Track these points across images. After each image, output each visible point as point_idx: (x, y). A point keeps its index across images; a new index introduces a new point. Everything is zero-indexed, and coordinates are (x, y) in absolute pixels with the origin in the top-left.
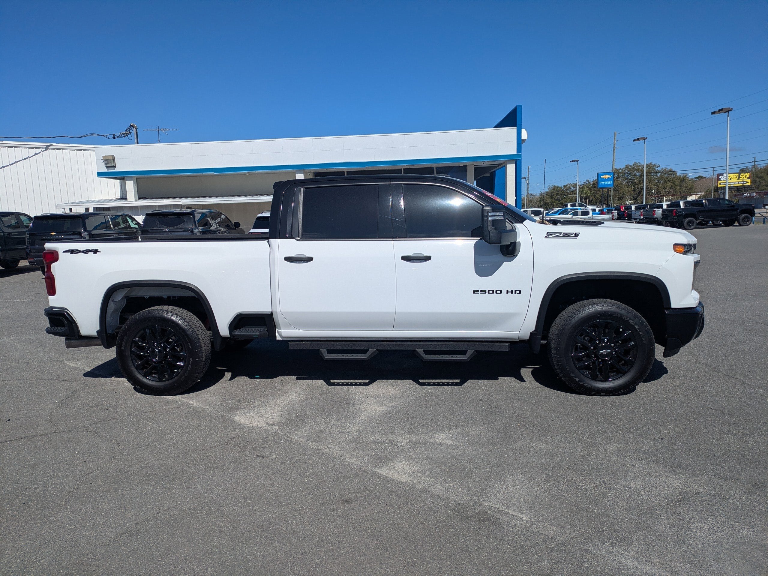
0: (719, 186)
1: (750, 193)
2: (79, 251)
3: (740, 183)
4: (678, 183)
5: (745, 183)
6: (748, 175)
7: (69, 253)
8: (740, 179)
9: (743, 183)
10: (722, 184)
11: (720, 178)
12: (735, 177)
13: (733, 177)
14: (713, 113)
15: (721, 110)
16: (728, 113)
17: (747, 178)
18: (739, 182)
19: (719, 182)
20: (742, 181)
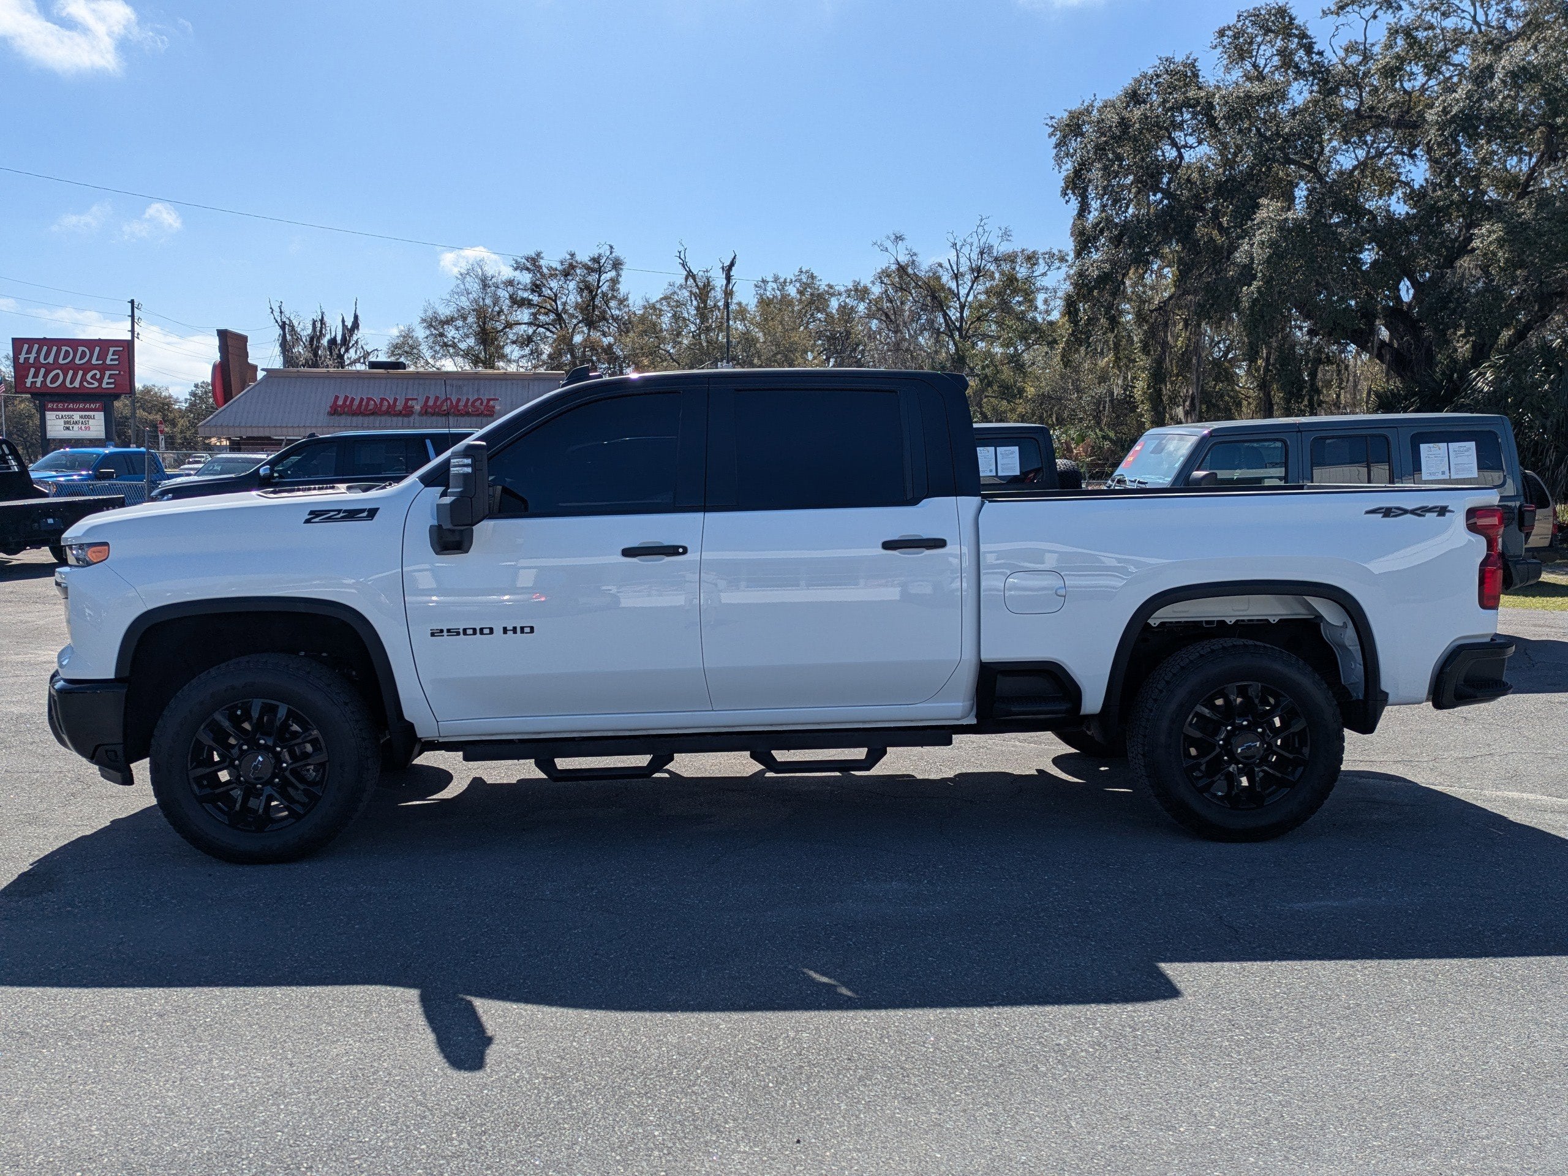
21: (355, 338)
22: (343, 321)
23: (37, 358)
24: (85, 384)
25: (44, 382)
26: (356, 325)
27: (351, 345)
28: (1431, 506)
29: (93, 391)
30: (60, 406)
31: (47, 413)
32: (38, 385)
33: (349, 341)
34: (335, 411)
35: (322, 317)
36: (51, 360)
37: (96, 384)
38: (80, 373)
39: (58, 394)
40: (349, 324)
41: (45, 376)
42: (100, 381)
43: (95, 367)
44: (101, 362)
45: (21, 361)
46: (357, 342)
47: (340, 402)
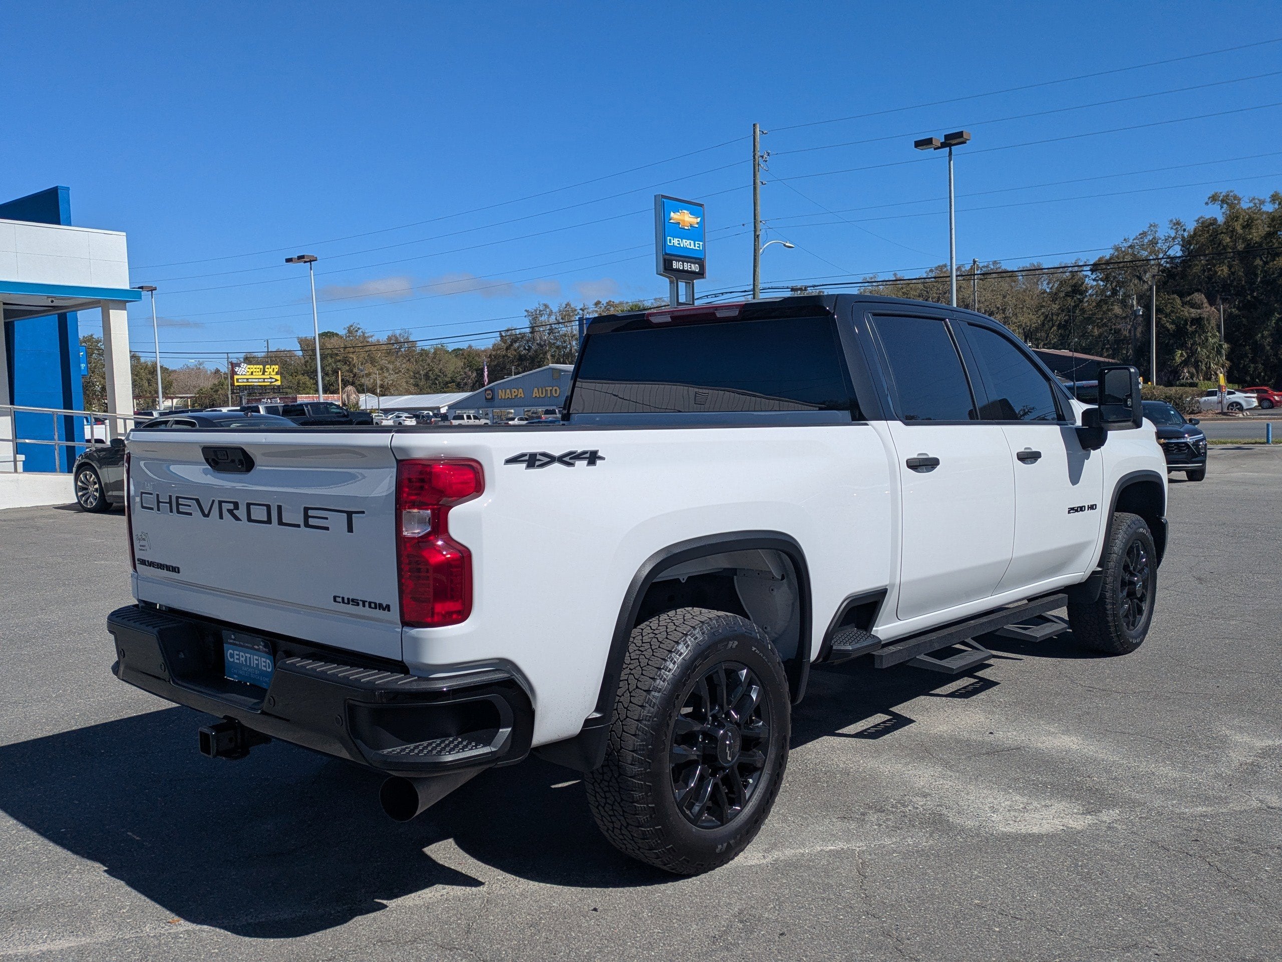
0: (236, 384)
1: (270, 399)
2: (552, 459)
3: (266, 380)
4: (144, 374)
5: (273, 380)
6: (276, 368)
7: (524, 465)
8: (266, 373)
9: (270, 380)
10: (240, 381)
11: (236, 370)
12: (258, 370)
13: (255, 370)
14: (289, 260)
15: (301, 258)
16: (311, 264)
17: (274, 373)
18: (264, 379)
19: (236, 377)
20: (268, 377)
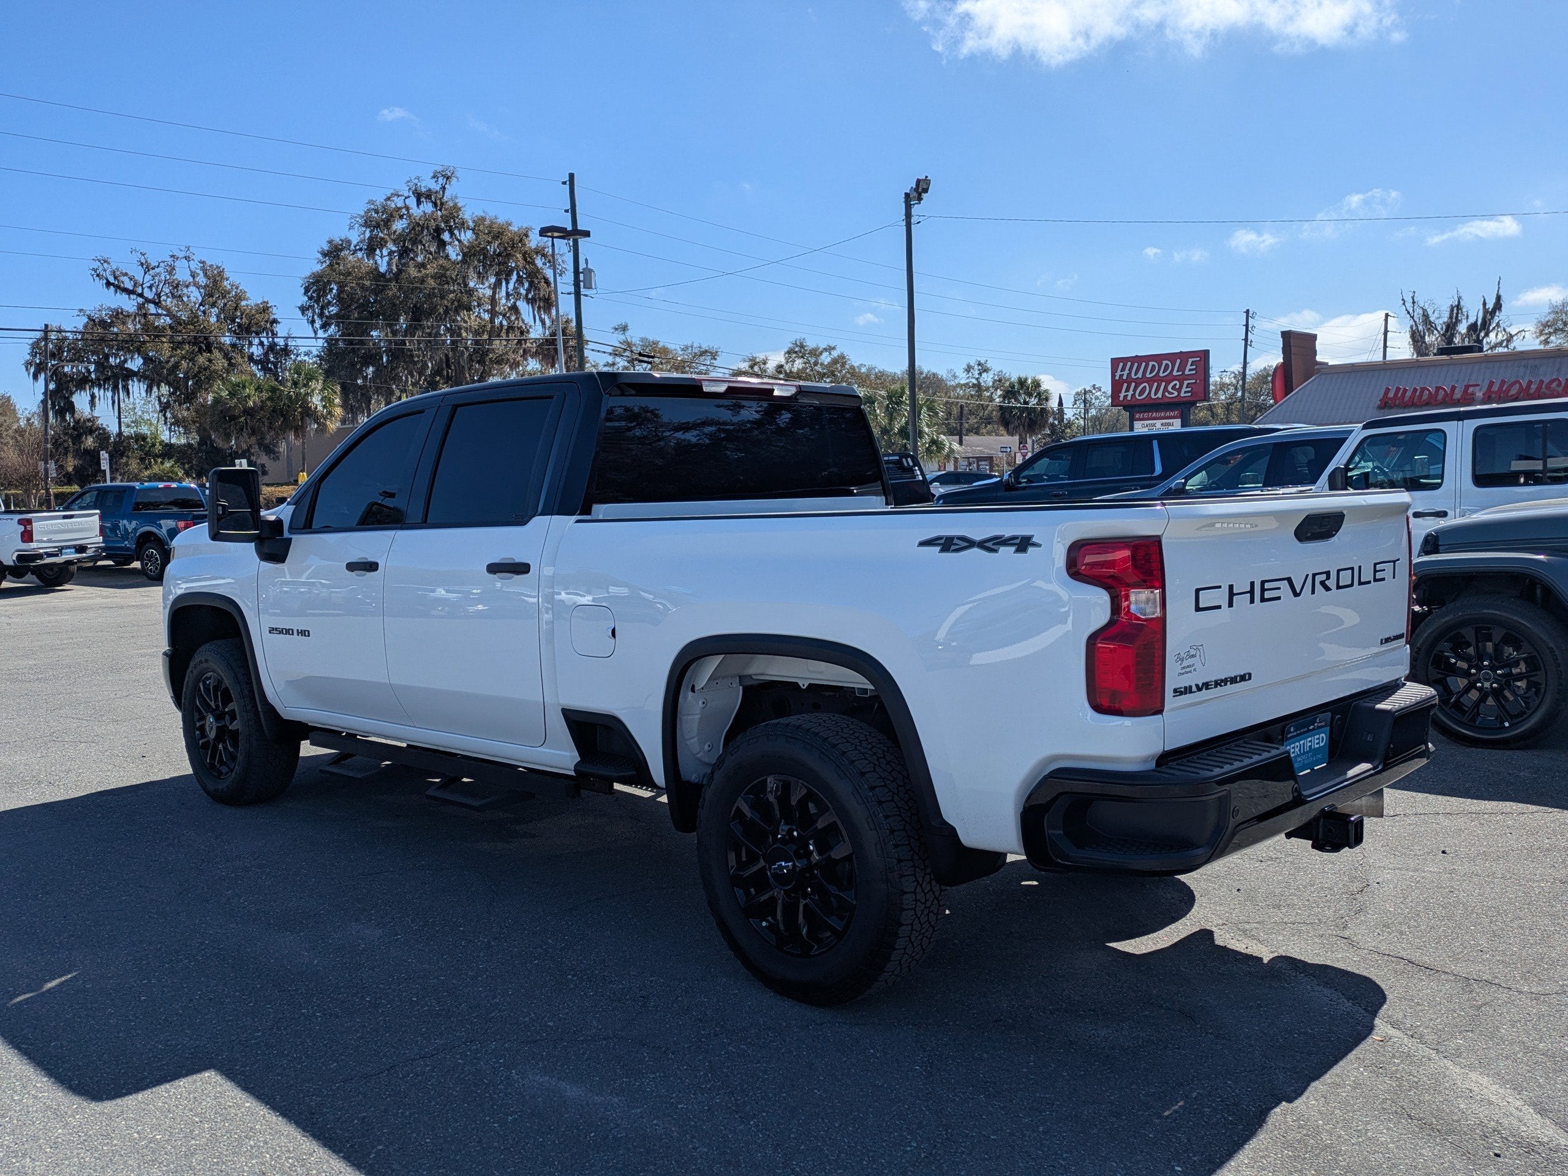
21: (1496, 320)
22: (1485, 304)
23: (1129, 374)
24: (1167, 394)
25: (1133, 395)
26: (1498, 305)
27: (1491, 328)
28: (1008, 535)
29: (1174, 400)
30: (1146, 415)
31: (1135, 422)
32: (1129, 398)
33: (1490, 325)
34: (1385, 404)
35: (1459, 302)
36: (1140, 375)
37: (1176, 394)
38: (1164, 384)
39: (1144, 405)
40: (1490, 305)
41: (1135, 390)
42: (1179, 390)
43: (1175, 378)
44: (1180, 373)
45: (1117, 378)
46: (1498, 325)
47: (1391, 395)
